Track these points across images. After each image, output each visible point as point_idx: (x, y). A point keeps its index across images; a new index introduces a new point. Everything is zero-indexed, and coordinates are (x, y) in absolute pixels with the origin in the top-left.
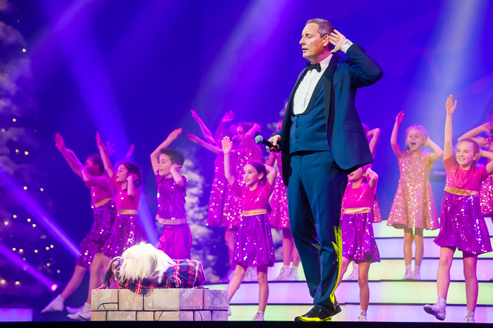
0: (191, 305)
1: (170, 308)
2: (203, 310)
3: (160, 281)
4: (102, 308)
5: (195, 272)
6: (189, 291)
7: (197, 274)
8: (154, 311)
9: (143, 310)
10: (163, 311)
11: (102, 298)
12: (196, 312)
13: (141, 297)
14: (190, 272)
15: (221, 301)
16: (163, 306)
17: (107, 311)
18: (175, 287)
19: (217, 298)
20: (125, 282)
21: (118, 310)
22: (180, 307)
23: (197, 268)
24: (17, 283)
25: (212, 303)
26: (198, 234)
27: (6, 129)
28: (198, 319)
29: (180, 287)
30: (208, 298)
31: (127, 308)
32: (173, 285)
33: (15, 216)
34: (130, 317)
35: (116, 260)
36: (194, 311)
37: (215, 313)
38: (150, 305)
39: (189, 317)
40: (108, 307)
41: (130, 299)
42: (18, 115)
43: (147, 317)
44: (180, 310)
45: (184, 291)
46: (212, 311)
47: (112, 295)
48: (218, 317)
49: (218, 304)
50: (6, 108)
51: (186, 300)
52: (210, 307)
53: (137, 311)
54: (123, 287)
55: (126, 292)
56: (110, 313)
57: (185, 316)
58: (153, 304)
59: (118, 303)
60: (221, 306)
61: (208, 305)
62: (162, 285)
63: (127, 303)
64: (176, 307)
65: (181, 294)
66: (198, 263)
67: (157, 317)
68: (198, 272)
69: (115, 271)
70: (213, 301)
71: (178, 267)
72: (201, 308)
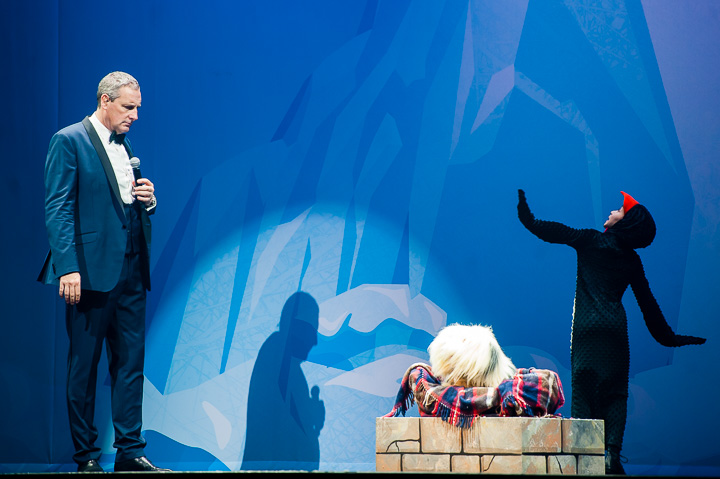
0: (543, 446)
1: (507, 449)
2: (562, 453)
3: (489, 403)
4: (393, 448)
5: (548, 387)
6: (538, 422)
7: (551, 391)
8: (481, 455)
9: (462, 453)
10: (495, 455)
11: (394, 432)
12: (551, 458)
13: (458, 431)
14: (538, 388)
15: (593, 439)
16: (494, 447)
17: (402, 454)
18: (514, 414)
19: (585, 434)
20: (431, 406)
21: (421, 453)
22: (523, 448)
23: (551, 382)
25: (577, 443)
28: (554, 471)
29: (522, 415)
30: (570, 434)
31: (436, 449)
32: (511, 412)
34: (440, 466)
35: (415, 368)
36: (546, 455)
37: (583, 460)
38: (474, 444)
39: (538, 465)
40: (403, 447)
41: (441, 434)
43: (469, 465)
44: (525, 454)
45: (529, 422)
46: (577, 456)
47: (409, 427)
48: (587, 467)
49: (586, 445)
51: (534, 437)
52: (573, 449)
53: (452, 455)
54: (429, 414)
55: (433, 423)
56: (406, 456)
57: (532, 463)
58: (479, 443)
59: (420, 441)
60: (593, 447)
61: (570, 446)
62: (492, 412)
63: (434, 441)
64: (515, 447)
65: (524, 427)
66: (552, 373)
67: (485, 465)
68: (553, 387)
69: (414, 387)
70: (578, 439)
71: (520, 380)
72: (559, 451)
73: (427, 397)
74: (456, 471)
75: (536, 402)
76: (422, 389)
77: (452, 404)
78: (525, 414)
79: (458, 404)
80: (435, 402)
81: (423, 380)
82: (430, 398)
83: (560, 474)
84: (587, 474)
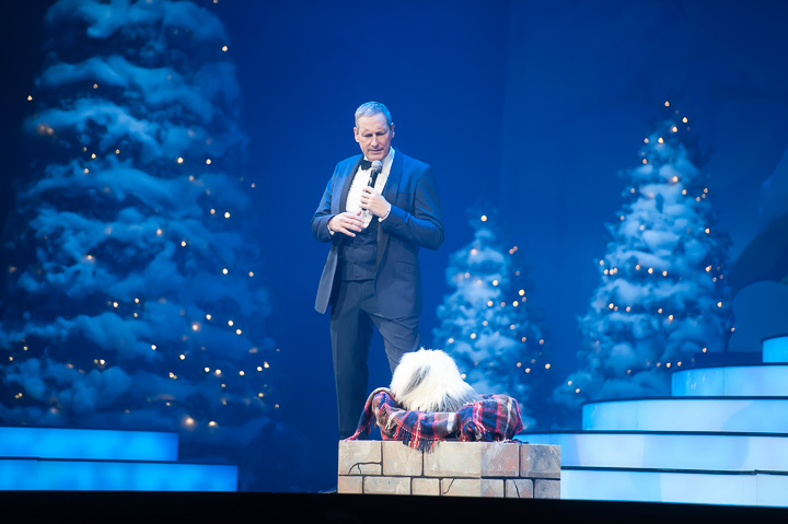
0: (501, 470)
1: (466, 474)
2: (520, 477)
3: (450, 428)
4: (355, 470)
5: (506, 413)
6: (498, 446)
7: (509, 415)
8: (441, 478)
9: (423, 476)
10: (454, 478)
11: (356, 455)
12: (508, 481)
13: (419, 454)
14: (499, 413)
15: (549, 464)
16: (455, 471)
17: (364, 476)
18: (474, 439)
19: (542, 459)
20: (393, 430)
21: (382, 475)
22: (482, 472)
23: (509, 407)
24: (212, 423)
25: (534, 467)
26: (502, 350)
27: (196, 177)
28: (512, 494)
29: (482, 440)
30: (527, 459)
31: (397, 472)
32: (472, 437)
33: (209, 317)
34: (401, 488)
35: (379, 392)
36: (504, 479)
37: (540, 483)
38: (434, 467)
39: (496, 489)
40: (365, 469)
41: (402, 458)
42: (215, 154)
43: (428, 488)
44: (483, 478)
45: (488, 447)
46: (533, 479)
47: (371, 451)
48: (543, 490)
49: (543, 469)
50: (196, 142)
51: (493, 461)
52: (531, 473)
53: (412, 477)
54: (390, 438)
55: (394, 447)
56: (368, 479)
57: (490, 487)
58: (439, 466)
59: (381, 463)
60: (550, 471)
61: (527, 471)
62: (453, 436)
63: (396, 464)
64: (476, 472)
65: (484, 452)
66: (511, 399)
67: (445, 489)
68: (512, 413)
69: (376, 411)
70: (535, 463)
71: (480, 407)
72: (517, 475)
73: (389, 421)
74: (416, 493)
75: (495, 428)
76: (384, 414)
77: (413, 428)
78: (484, 439)
79: (419, 428)
80: (396, 426)
81: (386, 405)
82: (392, 422)
83: (517, 496)
84: (543, 497)
